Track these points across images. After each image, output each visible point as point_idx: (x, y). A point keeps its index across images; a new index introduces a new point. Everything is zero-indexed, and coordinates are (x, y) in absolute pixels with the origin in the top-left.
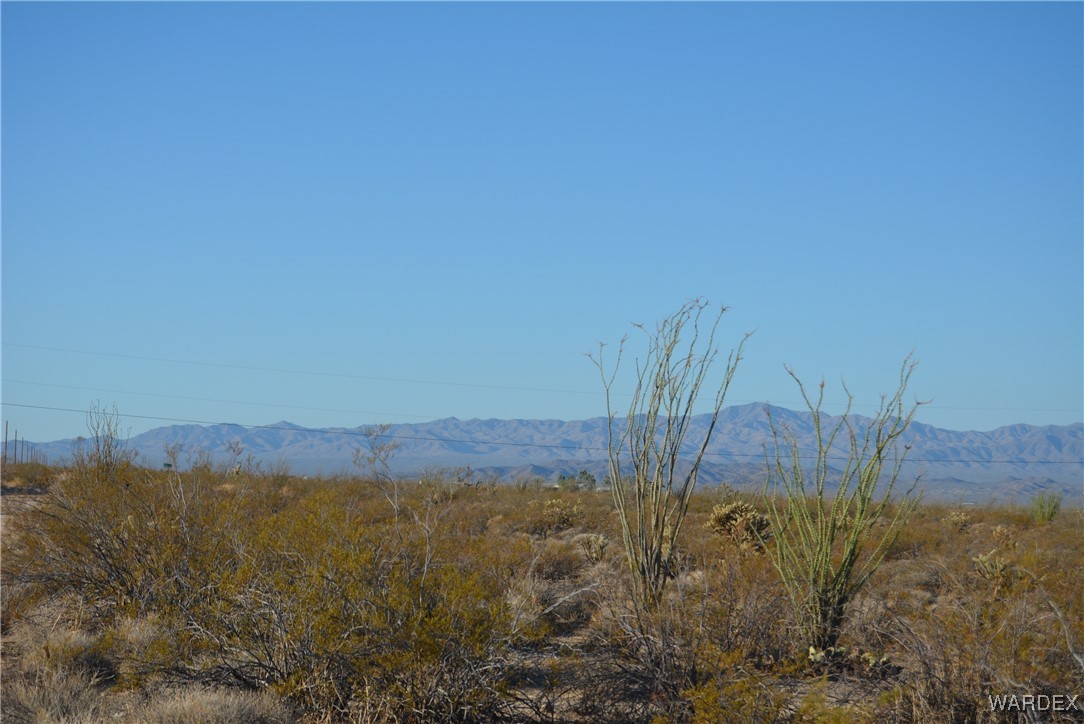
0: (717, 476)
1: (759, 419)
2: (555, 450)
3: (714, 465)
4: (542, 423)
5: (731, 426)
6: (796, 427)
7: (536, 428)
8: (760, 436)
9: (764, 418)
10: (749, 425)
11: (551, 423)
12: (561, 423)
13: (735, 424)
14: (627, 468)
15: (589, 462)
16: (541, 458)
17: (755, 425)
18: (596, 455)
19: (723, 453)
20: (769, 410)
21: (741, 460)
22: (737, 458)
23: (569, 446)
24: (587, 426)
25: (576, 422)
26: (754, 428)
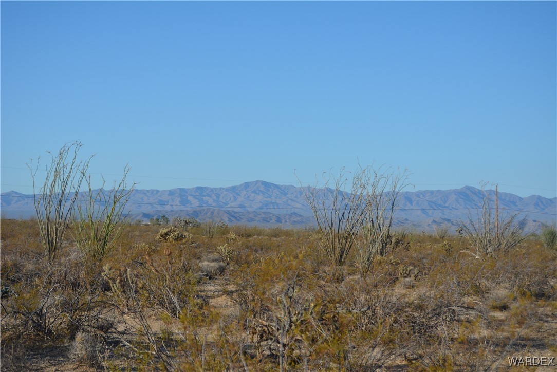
0: (238, 218)
1: (260, 189)
2: (154, 205)
3: (236, 213)
4: (148, 191)
5: (245, 193)
6: (278, 193)
7: (145, 194)
8: (260, 198)
9: (262, 188)
10: (254, 192)
11: (153, 191)
12: (158, 191)
13: (247, 191)
14: (191, 214)
15: (172, 211)
16: (148, 209)
17: (257, 192)
18: (175, 208)
19: (241, 206)
20: (264, 183)
21: (250, 210)
22: (249, 209)
23: (162, 203)
24: (171, 193)
25: (165, 191)
26: (256, 193)
